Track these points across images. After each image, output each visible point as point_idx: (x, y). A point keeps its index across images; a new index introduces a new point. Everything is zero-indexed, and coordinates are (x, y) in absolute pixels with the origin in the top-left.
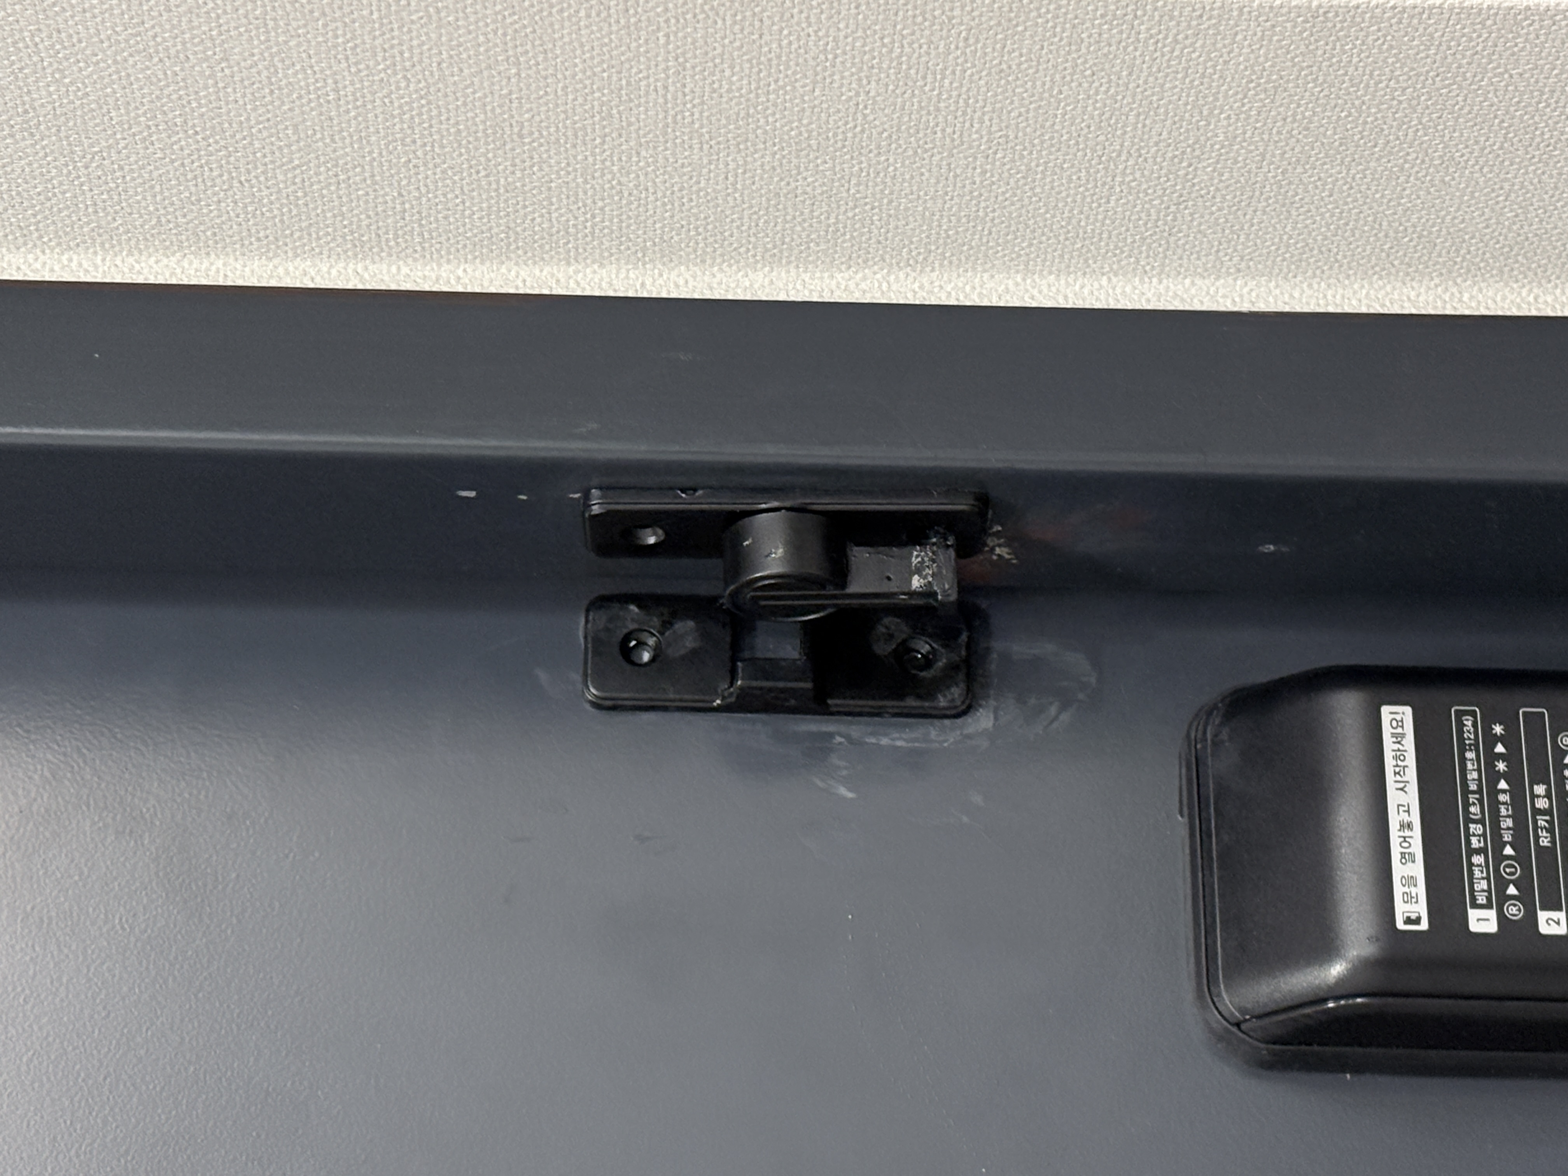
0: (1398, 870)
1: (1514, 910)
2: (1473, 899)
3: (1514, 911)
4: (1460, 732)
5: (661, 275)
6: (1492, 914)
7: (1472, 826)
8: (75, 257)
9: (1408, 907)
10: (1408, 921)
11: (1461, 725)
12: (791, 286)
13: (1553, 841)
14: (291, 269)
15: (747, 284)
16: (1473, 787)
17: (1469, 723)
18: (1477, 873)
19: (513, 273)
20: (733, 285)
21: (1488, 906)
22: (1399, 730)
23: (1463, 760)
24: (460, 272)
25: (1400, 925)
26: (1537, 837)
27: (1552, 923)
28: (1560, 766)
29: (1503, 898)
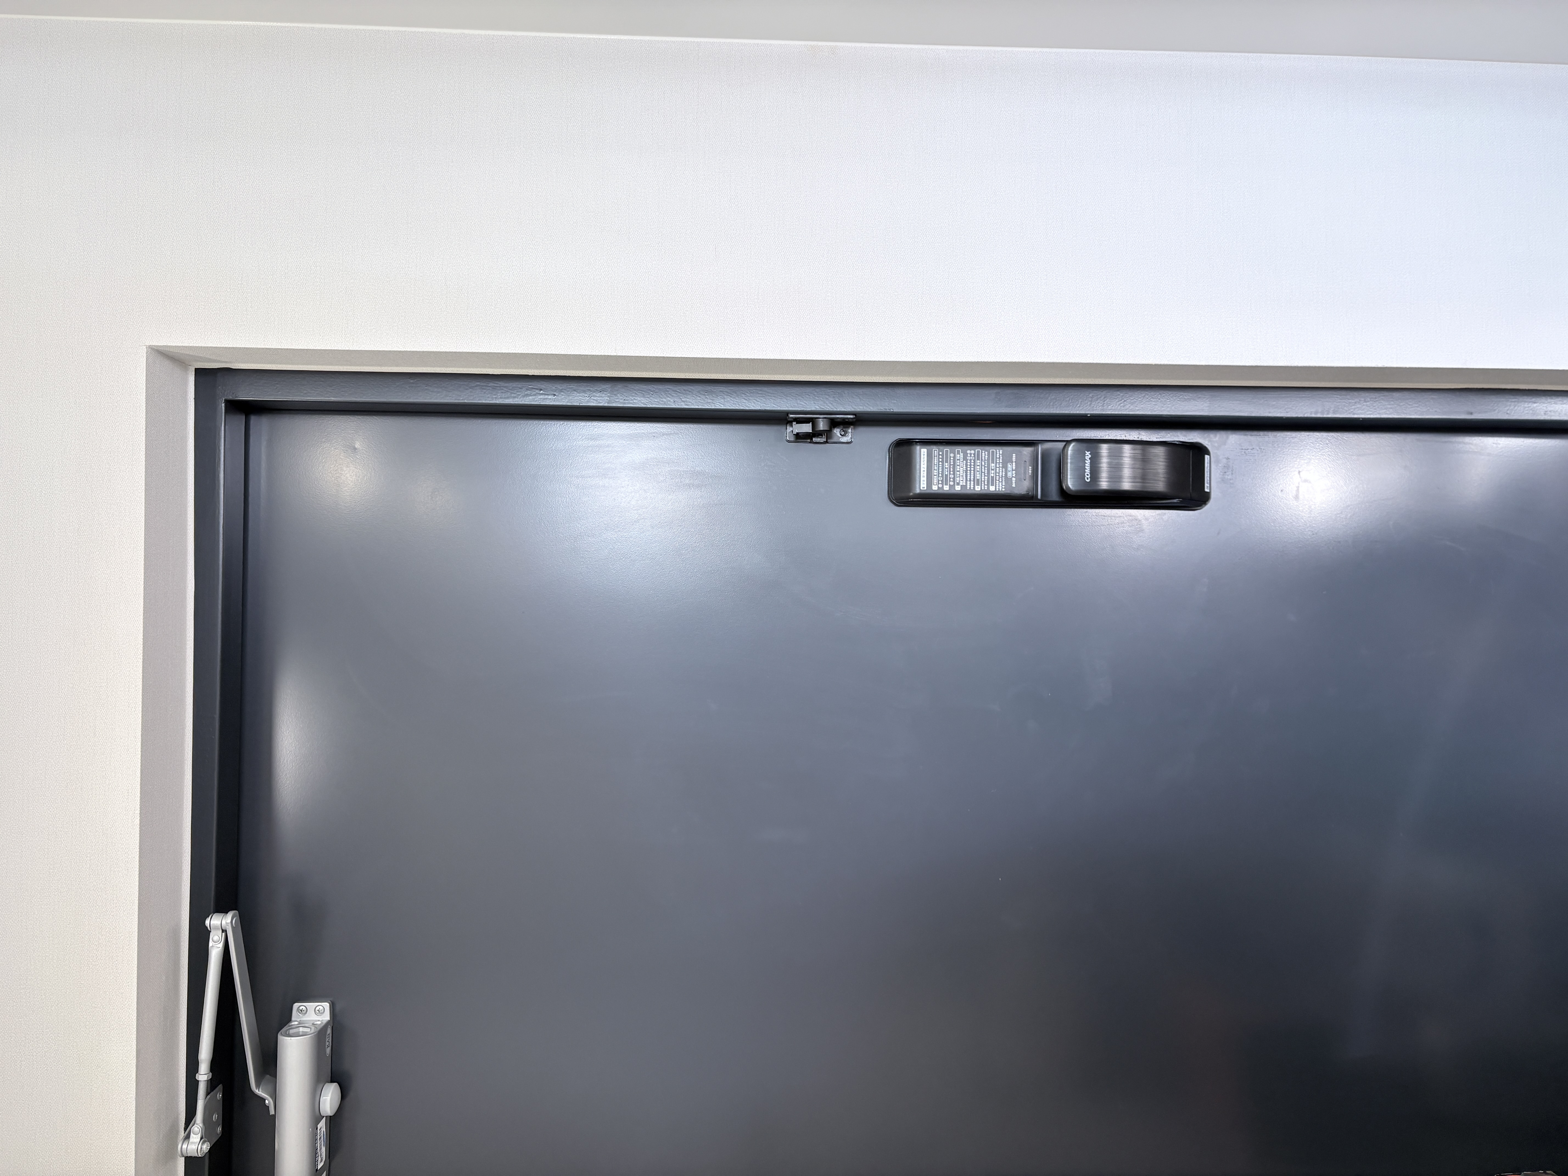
4: (934, 455)
6: (937, 487)
13: (948, 474)
16: (935, 464)
18: (935, 480)
22: (925, 455)
23: (934, 460)
25: (922, 491)
26: (945, 473)
27: (946, 488)
28: (950, 460)
29: (939, 483)
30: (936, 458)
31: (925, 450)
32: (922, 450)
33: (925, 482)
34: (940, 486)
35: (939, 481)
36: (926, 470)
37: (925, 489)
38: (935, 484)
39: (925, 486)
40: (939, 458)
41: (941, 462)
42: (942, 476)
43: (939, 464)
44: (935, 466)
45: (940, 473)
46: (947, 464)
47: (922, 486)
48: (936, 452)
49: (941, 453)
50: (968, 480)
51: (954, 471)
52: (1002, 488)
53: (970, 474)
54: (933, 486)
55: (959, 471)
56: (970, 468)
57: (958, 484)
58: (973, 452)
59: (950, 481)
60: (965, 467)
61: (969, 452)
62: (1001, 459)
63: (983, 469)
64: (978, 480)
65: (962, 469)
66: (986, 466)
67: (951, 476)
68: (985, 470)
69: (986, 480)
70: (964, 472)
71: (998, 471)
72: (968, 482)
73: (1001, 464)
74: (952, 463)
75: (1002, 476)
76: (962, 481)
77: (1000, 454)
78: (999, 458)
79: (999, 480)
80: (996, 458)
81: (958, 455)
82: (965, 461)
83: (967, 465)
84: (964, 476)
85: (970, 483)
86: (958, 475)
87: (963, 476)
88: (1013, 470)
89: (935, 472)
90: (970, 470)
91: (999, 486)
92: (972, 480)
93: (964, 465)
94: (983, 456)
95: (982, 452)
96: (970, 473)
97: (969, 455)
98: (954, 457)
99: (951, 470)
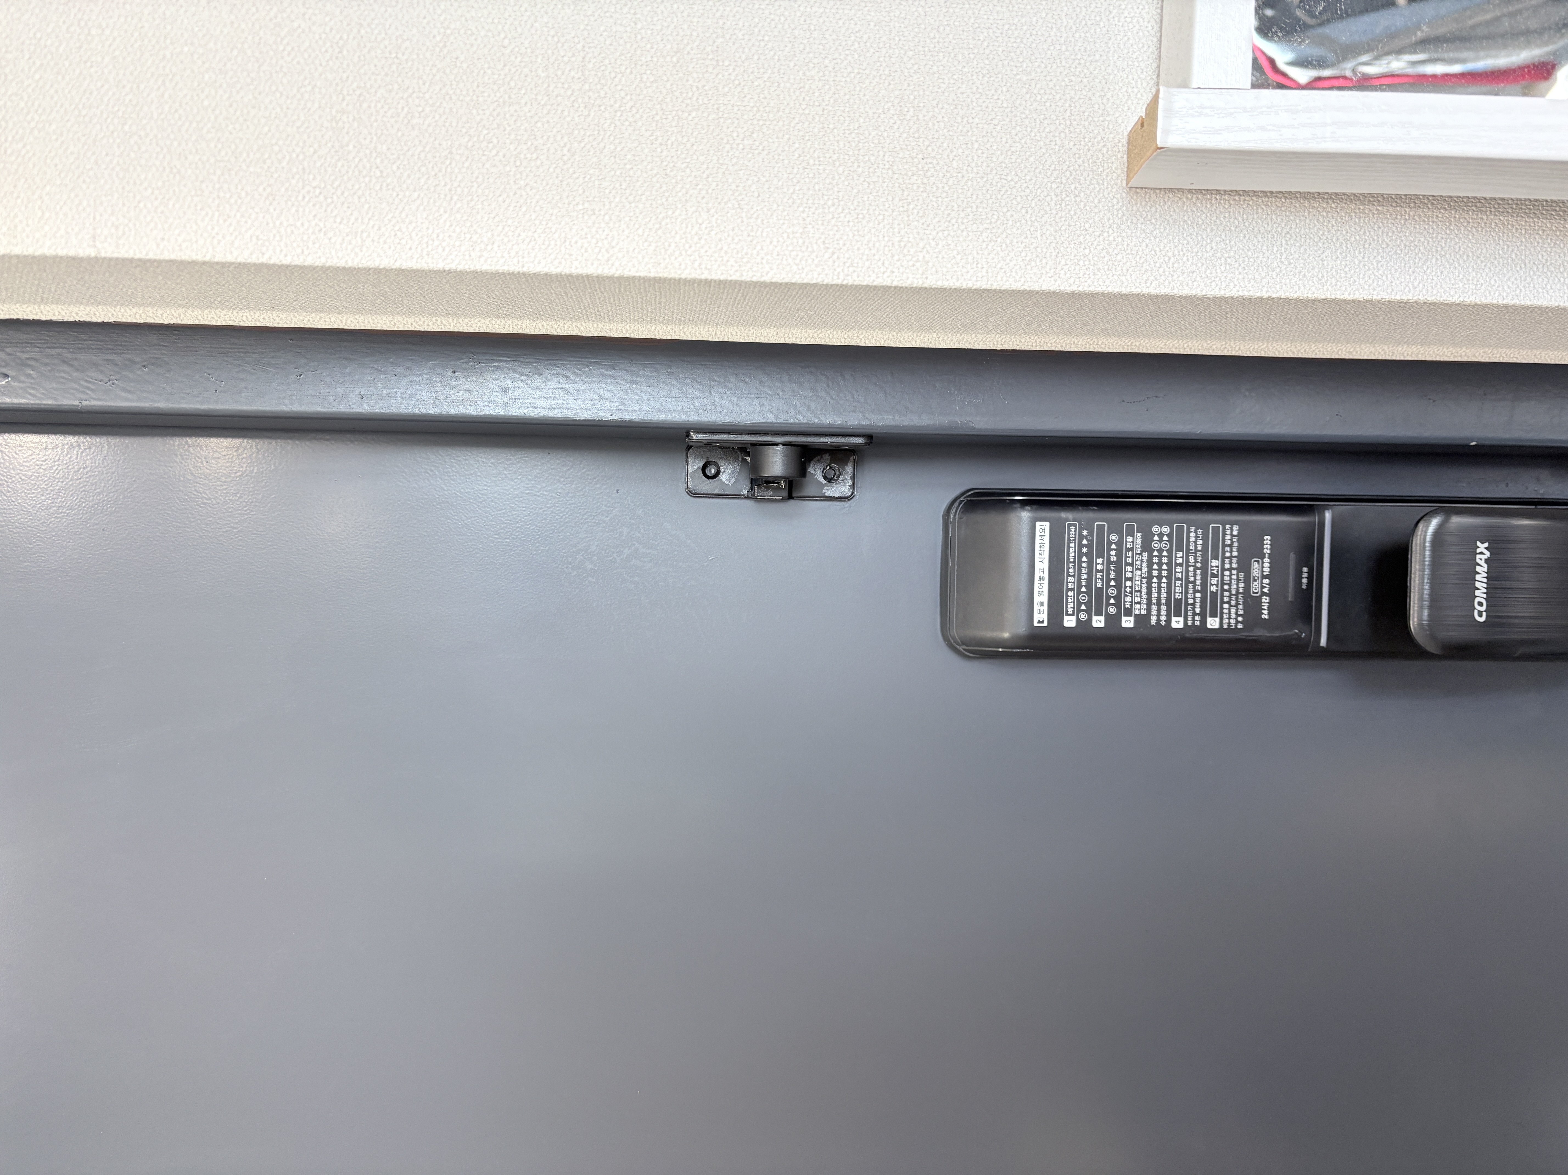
1: (1083, 616)
2: (1067, 611)
4: (1069, 534)
5: (724, 330)
6: (1074, 618)
7: (1069, 578)
9: (1040, 616)
10: (1039, 622)
11: (1069, 530)
12: (786, 335)
13: (1103, 585)
15: (766, 334)
16: (1072, 560)
18: (1070, 600)
19: (653, 328)
20: (759, 335)
21: (1072, 615)
22: (1043, 534)
23: (1069, 547)
24: (627, 327)
25: (1036, 624)
26: (1096, 582)
27: (1098, 622)
28: (1109, 550)
29: (1079, 611)
30: (1072, 545)
31: (1047, 525)
32: (1038, 524)
33: (1045, 608)
34: (1083, 617)
35: (1079, 604)
36: (1046, 575)
37: (1045, 624)
38: (1070, 612)
39: (1045, 617)
40: (1081, 546)
41: (1086, 555)
42: (1089, 593)
43: (1080, 562)
44: (1071, 565)
45: (1084, 583)
46: (1100, 561)
47: (1036, 617)
48: (1072, 529)
49: (1085, 533)
50: (1154, 601)
51: (1118, 579)
52: (1238, 622)
53: (1159, 587)
54: (1066, 618)
55: (1131, 579)
56: (1160, 570)
57: (1128, 612)
58: (1166, 529)
59: (1108, 604)
60: (1145, 570)
61: (1156, 529)
62: (1235, 549)
63: (1191, 574)
64: (1178, 602)
65: (1138, 572)
66: (1198, 565)
67: (1110, 591)
68: (1195, 575)
69: (1198, 600)
70: (1144, 581)
71: (1227, 578)
72: (1154, 607)
73: (1234, 560)
74: (1113, 559)
75: (1238, 593)
76: (1139, 603)
77: (1232, 535)
78: (1231, 546)
79: (1229, 603)
80: (1224, 546)
81: (1130, 539)
82: (1145, 554)
83: (1150, 564)
84: (1144, 591)
85: (1159, 610)
86: (1128, 590)
87: (1140, 591)
88: (1264, 577)
89: (1071, 582)
90: (1160, 577)
91: (1229, 618)
92: (1163, 601)
93: (1145, 565)
94: (1192, 539)
95: (1189, 532)
96: (1159, 584)
97: (1156, 538)
98: (1119, 544)
99: (1112, 576)
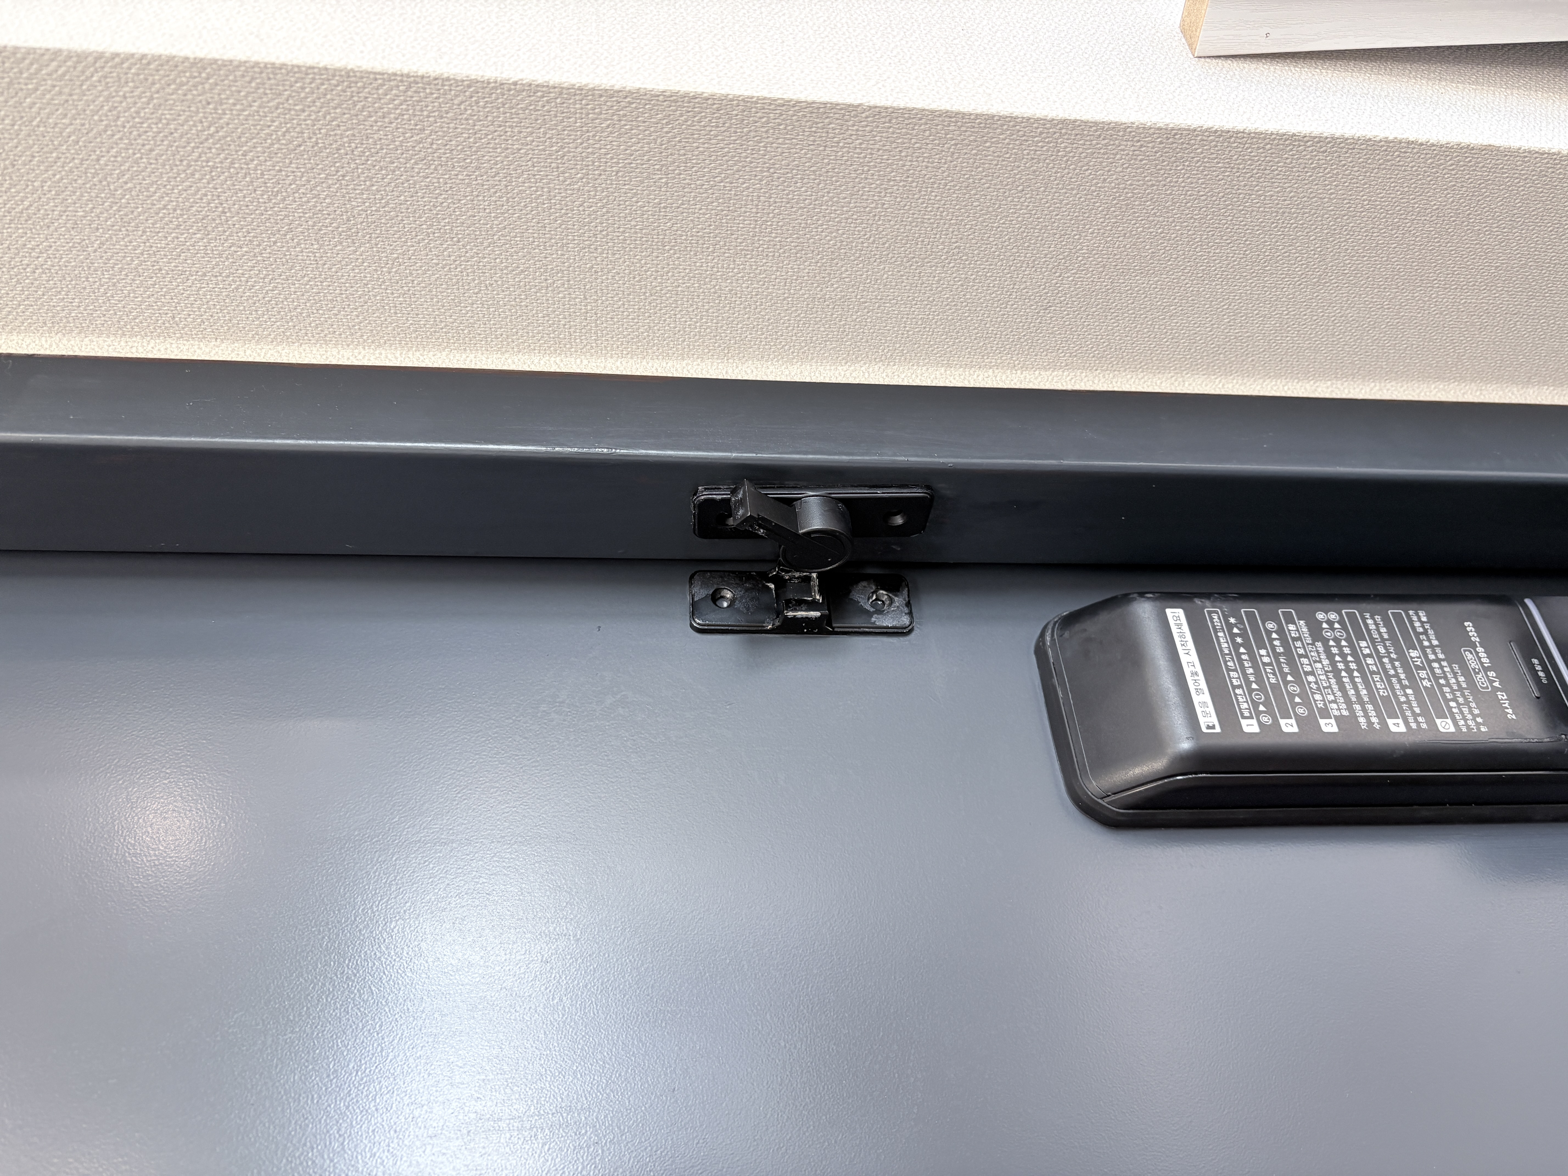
0: (1196, 699)
2: (1242, 714)
3: (1266, 719)
4: (1212, 623)
6: (1254, 722)
7: (1231, 673)
8: (383, 352)
9: (1206, 719)
10: (1208, 727)
11: (1212, 619)
13: (1278, 680)
14: (516, 360)
16: (1227, 651)
17: (1216, 617)
18: (1241, 700)
21: (1251, 717)
22: (1178, 622)
23: (1217, 637)
25: (1204, 730)
26: (1268, 678)
27: (1289, 726)
28: (1271, 640)
30: (1220, 634)
31: (1180, 613)
32: (1169, 611)
33: (1211, 709)
35: (1255, 705)
36: (1199, 670)
37: (1218, 729)
38: (1247, 714)
39: (1214, 720)
40: (1233, 636)
41: (1243, 645)
42: (1262, 689)
43: (1239, 655)
44: (1228, 658)
45: (1252, 678)
46: (1263, 652)
47: (1203, 722)
49: (1232, 620)
50: (1354, 699)
51: (1295, 672)
52: (1478, 724)
53: (1354, 684)
54: (1244, 722)
55: (1312, 673)
56: (1346, 663)
57: (1325, 713)
58: (1333, 616)
59: (1294, 705)
60: (1326, 662)
61: (1320, 616)
62: (1432, 637)
63: (1389, 666)
64: (1386, 700)
65: (1319, 665)
66: (1393, 656)
67: (1290, 689)
68: (1394, 668)
69: (1412, 698)
71: (1438, 671)
72: (1357, 707)
73: (1438, 650)
76: (1335, 702)
77: (1422, 623)
78: (1425, 632)
79: (1455, 699)
81: (1292, 627)
82: (1319, 644)
83: (1330, 656)
84: (1335, 687)
85: (1364, 710)
87: (1330, 687)
88: (1486, 670)
89: (1235, 678)
90: (1349, 671)
91: (1466, 720)
92: (1366, 699)
93: (1323, 656)
96: (1352, 678)
98: (1281, 631)
99: (1286, 670)
